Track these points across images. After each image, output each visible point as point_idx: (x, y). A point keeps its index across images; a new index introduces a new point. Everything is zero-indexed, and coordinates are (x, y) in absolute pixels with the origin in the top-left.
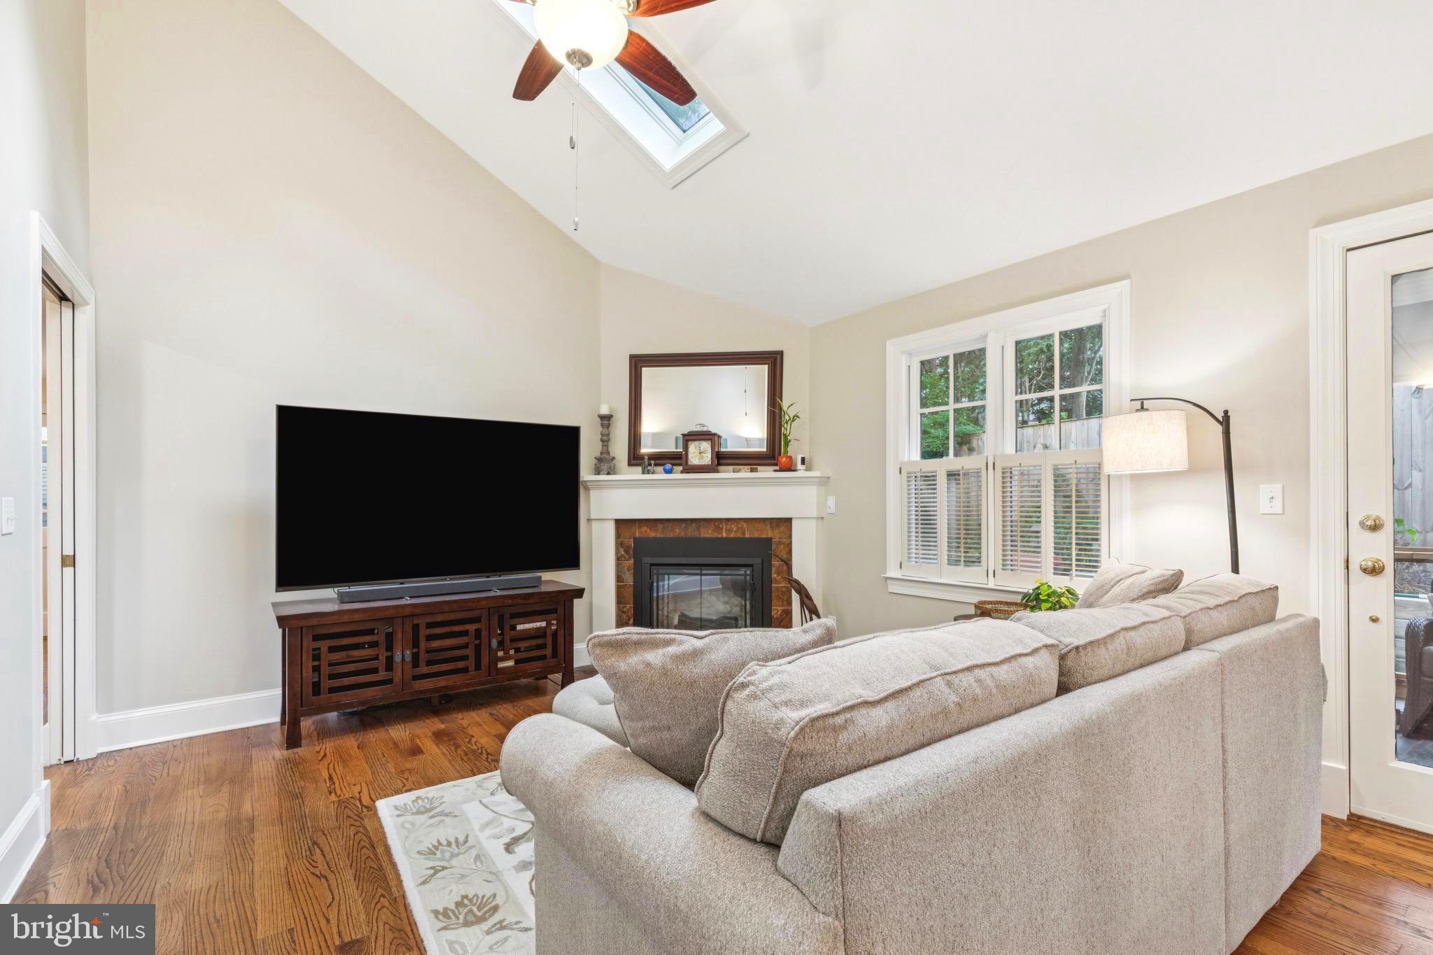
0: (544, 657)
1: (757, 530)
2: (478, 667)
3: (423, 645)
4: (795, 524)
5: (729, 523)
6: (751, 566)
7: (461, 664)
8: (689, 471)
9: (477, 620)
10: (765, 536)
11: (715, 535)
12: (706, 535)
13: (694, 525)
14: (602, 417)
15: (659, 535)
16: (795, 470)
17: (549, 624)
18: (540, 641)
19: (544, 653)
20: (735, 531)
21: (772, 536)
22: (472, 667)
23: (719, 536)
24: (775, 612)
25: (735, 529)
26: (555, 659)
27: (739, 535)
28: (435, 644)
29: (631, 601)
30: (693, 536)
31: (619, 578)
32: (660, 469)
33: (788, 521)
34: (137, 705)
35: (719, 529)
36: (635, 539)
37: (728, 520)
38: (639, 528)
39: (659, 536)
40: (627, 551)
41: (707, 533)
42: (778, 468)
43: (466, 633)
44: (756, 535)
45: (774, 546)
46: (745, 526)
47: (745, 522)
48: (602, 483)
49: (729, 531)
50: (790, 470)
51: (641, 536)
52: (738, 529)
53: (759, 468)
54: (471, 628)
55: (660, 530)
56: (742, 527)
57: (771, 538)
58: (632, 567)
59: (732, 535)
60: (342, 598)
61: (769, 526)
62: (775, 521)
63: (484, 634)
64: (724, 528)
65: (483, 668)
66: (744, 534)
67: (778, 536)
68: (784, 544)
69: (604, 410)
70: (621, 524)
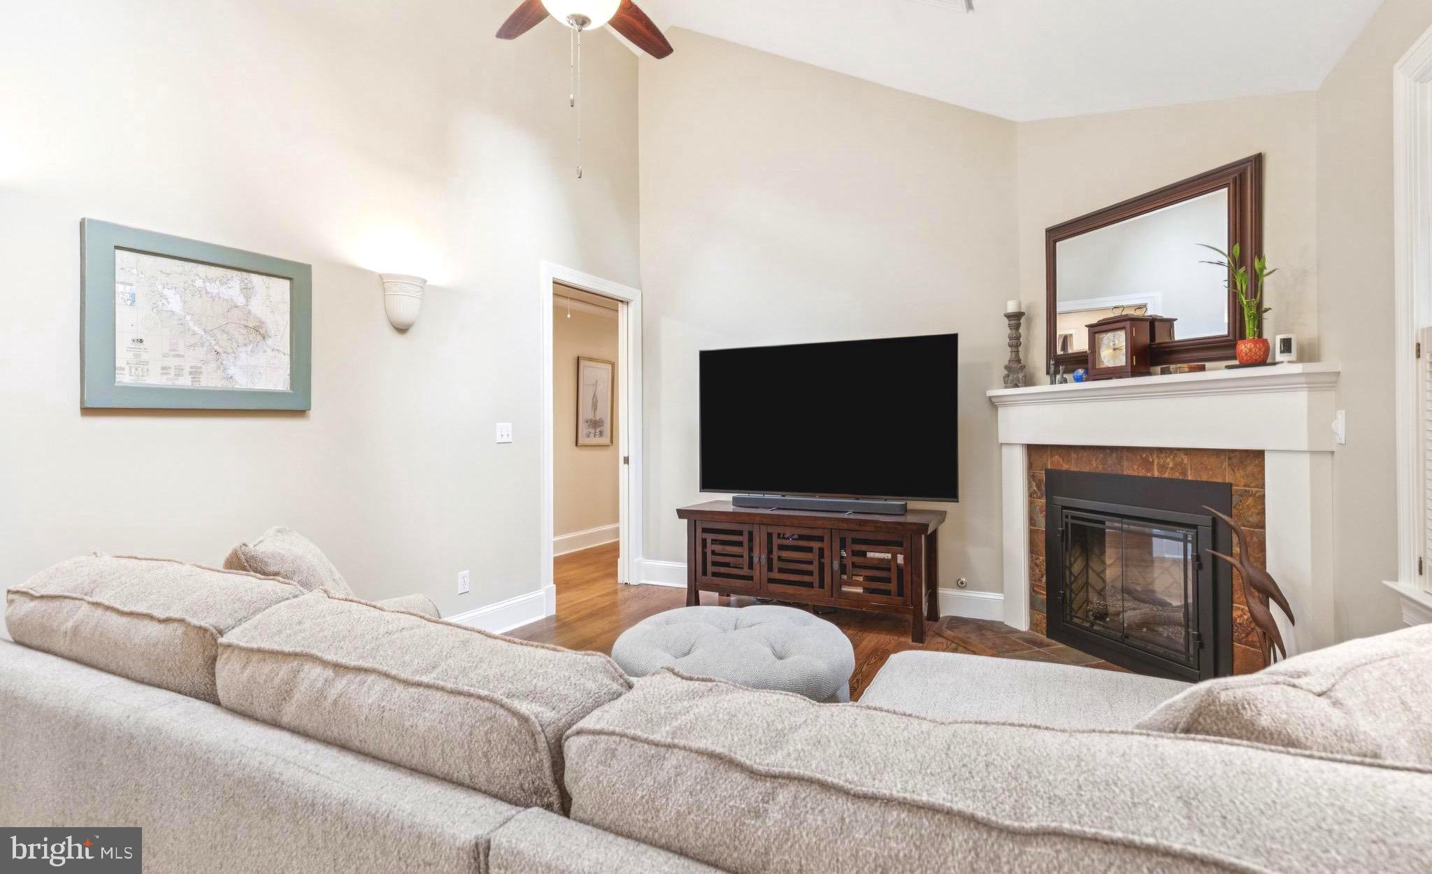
0: (888, 593)
1: (1206, 468)
2: (822, 586)
3: (776, 553)
4: (1269, 460)
5: (1163, 455)
6: (1195, 527)
7: (807, 578)
8: (1097, 377)
9: (821, 539)
10: (1219, 480)
11: (1142, 473)
12: (1131, 473)
13: (1114, 455)
14: (1009, 316)
15: (1074, 469)
16: (1274, 364)
17: (894, 557)
18: (884, 574)
19: (888, 588)
20: (1172, 468)
21: (1232, 482)
22: (816, 584)
23: (1149, 475)
24: (1239, 613)
25: (1171, 465)
26: (901, 598)
27: (1177, 475)
28: (785, 554)
29: (1044, 552)
30: (1114, 473)
31: (1032, 521)
32: (1069, 377)
33: (1259, 455)
34: (658, 558)
35: (1148, 465)
36: (1048, 472)
37: (1161, 450)
38: (1052, 456)
39: (1072, 469)
40: (1038, 486)
41: (1131, 469)
42: (1236, 362)
43: (810, 550)
44: (1204, 477)
45: (1235, 499)
46: (1186, 461)
47: (1186, 454)
48: (1011, 399)
49: (1163, 467)
50: (1262, 362)
51: (1054, 468)
52: (1176, 465)
53: (1208, 365)
54: (816, 545)
55: (1073, 461)
56: (1181, 463)
57: (1231, 485)
58: (1044, 508)
59: (1166, 475)
60: (736, 501)
61: (1226, 464)
62: (1237, 453)
63: (827, 553)
64: (1156, 462)
65: (826, 587)
66: (1184, 473)
67: (1243, 482)
68: (1253, 495)
69: (1012, 307)
70: (1033, 451)
